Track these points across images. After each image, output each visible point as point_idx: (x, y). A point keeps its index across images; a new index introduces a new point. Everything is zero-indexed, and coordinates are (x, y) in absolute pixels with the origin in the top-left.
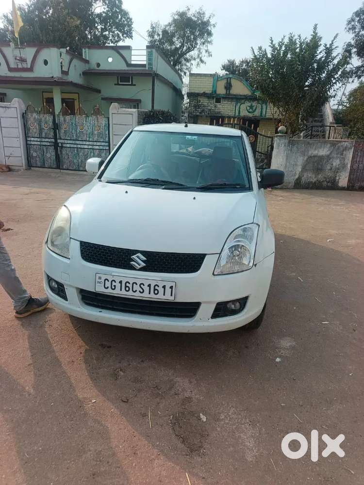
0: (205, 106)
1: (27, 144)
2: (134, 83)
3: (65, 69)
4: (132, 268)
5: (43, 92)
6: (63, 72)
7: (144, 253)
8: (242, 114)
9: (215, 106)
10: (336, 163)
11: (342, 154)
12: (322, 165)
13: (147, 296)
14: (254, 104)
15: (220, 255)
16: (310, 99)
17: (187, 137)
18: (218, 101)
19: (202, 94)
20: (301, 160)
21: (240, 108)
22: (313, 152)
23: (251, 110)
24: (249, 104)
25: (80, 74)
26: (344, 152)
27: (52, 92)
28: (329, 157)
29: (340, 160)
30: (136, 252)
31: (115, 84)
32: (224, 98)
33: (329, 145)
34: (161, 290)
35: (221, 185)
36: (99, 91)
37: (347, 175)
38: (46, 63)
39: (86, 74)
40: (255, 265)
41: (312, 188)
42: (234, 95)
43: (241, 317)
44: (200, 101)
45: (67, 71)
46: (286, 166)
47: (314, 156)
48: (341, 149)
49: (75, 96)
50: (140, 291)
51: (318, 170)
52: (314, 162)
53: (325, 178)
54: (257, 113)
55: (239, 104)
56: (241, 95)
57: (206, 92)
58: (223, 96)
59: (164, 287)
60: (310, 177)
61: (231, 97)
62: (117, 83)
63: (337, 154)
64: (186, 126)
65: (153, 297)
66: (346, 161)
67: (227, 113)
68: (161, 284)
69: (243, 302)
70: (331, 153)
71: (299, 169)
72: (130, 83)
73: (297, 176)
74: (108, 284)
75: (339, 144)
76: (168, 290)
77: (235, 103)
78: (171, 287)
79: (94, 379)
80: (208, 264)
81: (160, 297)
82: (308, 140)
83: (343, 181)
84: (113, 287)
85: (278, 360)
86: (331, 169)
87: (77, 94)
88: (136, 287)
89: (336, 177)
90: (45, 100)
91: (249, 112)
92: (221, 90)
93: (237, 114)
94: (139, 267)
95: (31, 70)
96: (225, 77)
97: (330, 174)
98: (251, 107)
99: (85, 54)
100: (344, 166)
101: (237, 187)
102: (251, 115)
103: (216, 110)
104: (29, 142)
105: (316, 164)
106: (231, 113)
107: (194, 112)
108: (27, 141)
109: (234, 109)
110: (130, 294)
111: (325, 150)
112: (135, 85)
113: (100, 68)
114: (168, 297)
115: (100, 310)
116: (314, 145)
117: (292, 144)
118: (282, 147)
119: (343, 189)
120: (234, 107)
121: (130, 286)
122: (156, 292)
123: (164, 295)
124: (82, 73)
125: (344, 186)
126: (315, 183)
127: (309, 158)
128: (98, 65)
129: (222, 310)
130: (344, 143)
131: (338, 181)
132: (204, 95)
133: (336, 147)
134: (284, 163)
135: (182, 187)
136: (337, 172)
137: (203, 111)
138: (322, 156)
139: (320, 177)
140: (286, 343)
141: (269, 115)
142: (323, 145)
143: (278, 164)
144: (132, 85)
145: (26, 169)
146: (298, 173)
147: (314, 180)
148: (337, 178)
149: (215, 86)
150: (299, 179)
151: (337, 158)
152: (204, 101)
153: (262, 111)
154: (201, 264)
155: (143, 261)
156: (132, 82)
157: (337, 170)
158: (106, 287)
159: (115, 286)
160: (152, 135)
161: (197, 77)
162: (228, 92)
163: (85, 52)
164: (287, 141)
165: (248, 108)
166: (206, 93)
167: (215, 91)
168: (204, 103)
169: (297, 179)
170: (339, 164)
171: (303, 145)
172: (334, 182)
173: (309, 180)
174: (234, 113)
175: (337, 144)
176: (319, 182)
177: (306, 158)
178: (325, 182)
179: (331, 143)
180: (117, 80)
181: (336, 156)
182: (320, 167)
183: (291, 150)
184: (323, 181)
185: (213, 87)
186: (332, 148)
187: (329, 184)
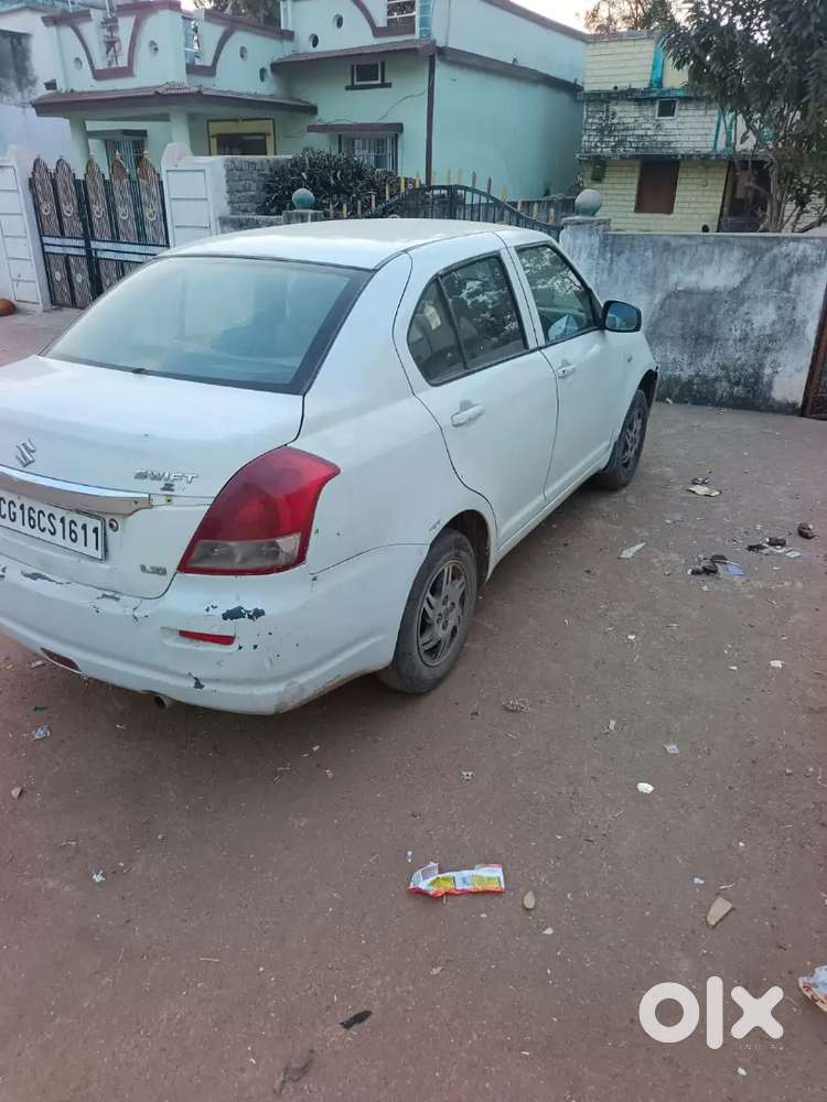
0: (628, 129)
1: (45, 254)
2: (387, 81)
3: (203, 61)
6: (192, 69)
8: (737, 148)
9: (658, 127)
10: (764, 316)
11: (786, 288)
12: (713, 324)
18: (667, 108)
21: (731, 127)
22: (683, 277)
23: (766, 132)
25: (263, 71)
26: (795, 280)
28: (736, 295)
29: (780, 308)
31: (347, 88)
32: (685, 100)
33: (737, 254)
36: (313, 110)
37: (806, 361)
38: (154, 47)
39: (284, 68)
44: (614, 114)
45: (209, 63)
47: (689, 292)
48: (783, 267)
49: (266, 126)
51: (701, 339)
52: (685, 314)
53: (724, 367)
55: (729, 116)
57: (635, 86)
58: (680, 94)
62: (349, 84)
63: (769, 286)
66: (801, 311)
67: (691, 145)
70: (745, 282)
72: (379, 82)
75: (776, 251)
77: (716, 112)
83: (789, 382)
86: (744, 338)
87: (270, 122)
89: (762, 366)
90: (214, 141)
93: (721, 145)
95: (127, 72)
97: (737, 355)
99: (286, 20)
100: (793, 328)
103: (659, 139)
104: (47, 249)
105: (693, 320)
106: (703, 144)
107: (596, 146)
108: (43, 245)
109: (714, 132)
111: (723, 271)
112: (389, 85)
113: (320, 48)
117: (612, 252)
119: (787, 409)
120: (715, 126)
124: (268, 67)
125: (790, 400)
126: (690, 382)
127: (669, 297)
128: (315, 41)
130: (792, 245)
131: (770, 385)
132: (629, 94)
133: (766, 259)
136: (767, 350)
137: (620, 143)
138: (714, 292)
139: (709, 364)
142: (716, 258)
144: (385, 85)
145: (45, 311)
147: (686, 373)
148: (768, 371)
149: (657, 68)
151: (766, 299)
152: (626, 114)
156: (383, 81)
157: (768, 344)
161: (612, 44)
163: (286, 10)
164: (596, 240)
166: (635, 90)
167: (660, 83)
168: (626, 121)
170: (774, 323)
171: (649, 253)
172: (756, 382)
173: (669, 372)
174: (712, 144)
175: (769, 250)
176: (705, 380)
177: (659, 297)
178: (725, 384)
179: (744, 247)
180: (350, 78)
181: (762, 292)
182: (705, 328)
183: (610, 271)
184: (716, 379)
185: (654, 67)
186: (751, 263)
187: (739, 391)
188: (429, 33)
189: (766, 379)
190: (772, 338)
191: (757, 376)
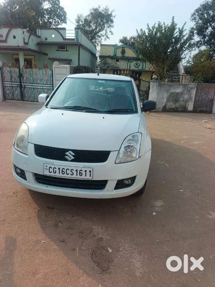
0: (110, 64)
1: (3, 86)
2: (67, 50)
3: (26, 41)
4: (66, 160)
5: (13, 55)
6: (25, 43)
7: (73, 151)
8: (131, 68)
9: (116, 64)
10: (186, 97)
11: (189, 92)
12: (178, 98)
13: (75, 177)
14: (139, 62)
15: (119, 152)
16: (170, 60)
17: (99, 81)
18: (117, 60)
19: (108, 56)
20: (166, 95)
21: (130, 65)
22: (173, 90)
23: (136, 66)
24: (136, 62)
25: (35, 44)
26: (191, 91)
27: (18, 55)
28: (182, 93)
29: (189, 95)
30: (69, 150)
31: (56, 50)
33: (182, 86)
34: (84, 173)
35: (119, 110)
36: (47, 55)
37: (193, 104)
38: (14, 37)
39: (39, 44)
40: (140, 157)
41: (173, 112)
42: (127, 57)
43: (131, 188)
44: (107, 61)
45: (27, 42)
46: (157, 99)
47: (174, 93)
48: (189, 88)
49: (32, 57)
50: (71, 174)
51: (176, 101)
52: (173, 97)
53: (180, 105)
54: (140, 68)
55: (130, 63)
56: (130, 57)
57: (111, 55)
58: (120, 58)
59: (86, 171)
60: (171, 105)
61: (125, 58)
62: (57, 49)
64: (98, 75)
65: (79, 177)
66: (192, 95)
67: (123, 68)
68: (84, 170)
69: (133, 179)
70: (183, 91)
71: (165, 100)
72: (65, 50)
73: (164, 105)
74: (51, 170)
76: (88, 173)
77: (127, 62)
78: (90, 171)
79: (43, 228)
80: (112, 157)
81: (83, 177)
82: (170, 83)
83: (190, 107)
84: (55, 172)
85: (154, 214)
86: (183, 100)
87: (34, 56)
88: (69, 172)
89: (186, 105)
90: (14, 60)
91: (136, 67)
92: (119, 54)
93: (128, 68)
94: (70, 159)
95: (5, 41)
96: (121, 46)
97: (182, 103)
98: (137, 64)
99: (38, 33)
100: (191, 98)
101: (129, 111)
102: (136, 69)
103: (116, 66)
105: (175, 97)
106: (125, 68)
107: (103, 67)
108: (3, 84)
109: (127, 65)
110: (65, 176)
111: (180, 89)
112: (68, 51)
113: (48, 41)
114: (88, 177)
115: (47, 186)
116: (173, 86)
117: (160, 86)
118: (155, 88)
119: (190, 112)
120: (127, 64)
121: (65, 171)
122: (81, 174)
123: (86, 176)
124: (36, 44)
125: (191, 110)
126: (174, 108)
128: (46, 39)
129: (121, 184)
130: (190, 85)
131: (187, 108)
132: (109, 57)
133: (186, 88)
134: (156, 97)
135: (97, 111)
136: (187, 102)
137: (108, 67)
138: (178, 93)
139: (177, 105)
140: (159, 203)
141: (147, 69)
142: (179, 87)
143: (153, 98)
144: (66, 51)
145: (3, 101)
146: (164, 102)
147: (174, 107)
148: (187, 106)
149: (115, 52)
150: (165, 106)
151: (187, 94)
152: (109, 61)
153: (143, 67)
154: (108, 157)
155: (73, 156)
156: (66, 49)
157: (187, 101)
158: (50, 172)
159: (56, 171)
160: (78, 81)
161: (105, 47)
162: (123, 55)
163: (38, 31)
164: (158, 84)
165: (135, 65)
167: (116, 55)
168: (109, 62)
169: (164, 106)
170: (188, 98)
171: (167, 86)
172: (185, 108)
173: (171, 107)
174: (127, 68)
175: (187, 86)
176: (177, 108)
177: (169, 94)
178: (180, 108)
179: (183, 85)
180: (57, 48)
181: (186, 92)
182: (177, 99)
183: (160, 89)
184: (179, 108)
185: (114, 52)
186: (184, 88)
187: (182, 109)
188: (78, 41)
189: (187, 107)
190: (187, 100)
191: (186, 106)
